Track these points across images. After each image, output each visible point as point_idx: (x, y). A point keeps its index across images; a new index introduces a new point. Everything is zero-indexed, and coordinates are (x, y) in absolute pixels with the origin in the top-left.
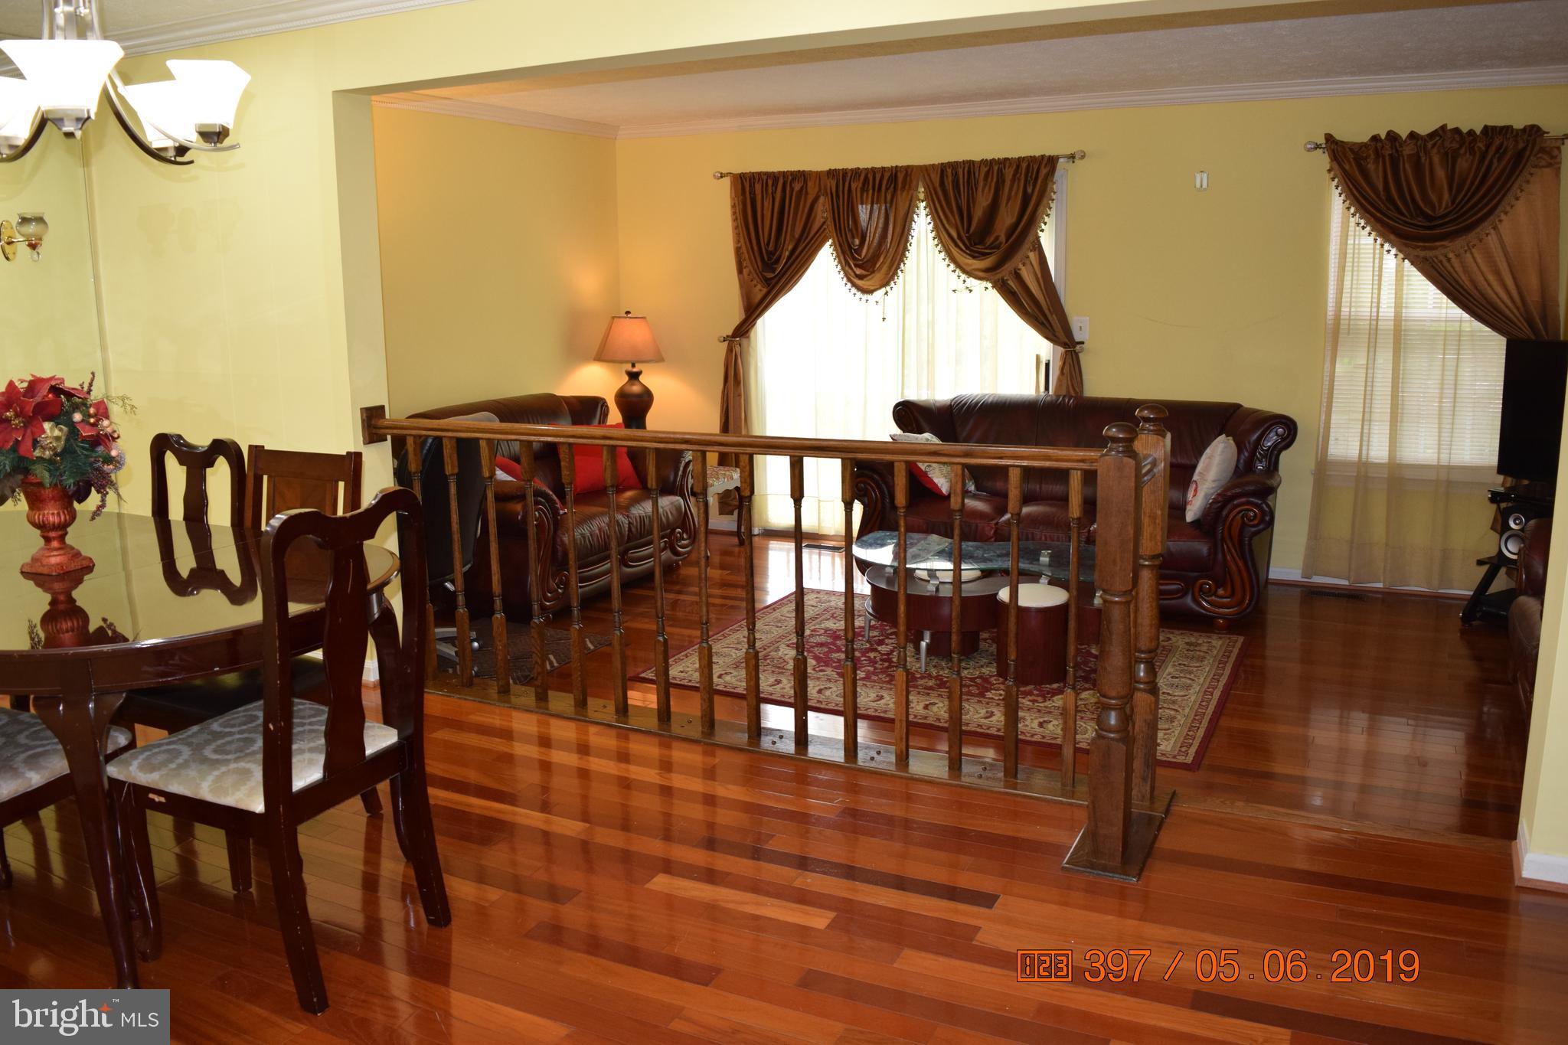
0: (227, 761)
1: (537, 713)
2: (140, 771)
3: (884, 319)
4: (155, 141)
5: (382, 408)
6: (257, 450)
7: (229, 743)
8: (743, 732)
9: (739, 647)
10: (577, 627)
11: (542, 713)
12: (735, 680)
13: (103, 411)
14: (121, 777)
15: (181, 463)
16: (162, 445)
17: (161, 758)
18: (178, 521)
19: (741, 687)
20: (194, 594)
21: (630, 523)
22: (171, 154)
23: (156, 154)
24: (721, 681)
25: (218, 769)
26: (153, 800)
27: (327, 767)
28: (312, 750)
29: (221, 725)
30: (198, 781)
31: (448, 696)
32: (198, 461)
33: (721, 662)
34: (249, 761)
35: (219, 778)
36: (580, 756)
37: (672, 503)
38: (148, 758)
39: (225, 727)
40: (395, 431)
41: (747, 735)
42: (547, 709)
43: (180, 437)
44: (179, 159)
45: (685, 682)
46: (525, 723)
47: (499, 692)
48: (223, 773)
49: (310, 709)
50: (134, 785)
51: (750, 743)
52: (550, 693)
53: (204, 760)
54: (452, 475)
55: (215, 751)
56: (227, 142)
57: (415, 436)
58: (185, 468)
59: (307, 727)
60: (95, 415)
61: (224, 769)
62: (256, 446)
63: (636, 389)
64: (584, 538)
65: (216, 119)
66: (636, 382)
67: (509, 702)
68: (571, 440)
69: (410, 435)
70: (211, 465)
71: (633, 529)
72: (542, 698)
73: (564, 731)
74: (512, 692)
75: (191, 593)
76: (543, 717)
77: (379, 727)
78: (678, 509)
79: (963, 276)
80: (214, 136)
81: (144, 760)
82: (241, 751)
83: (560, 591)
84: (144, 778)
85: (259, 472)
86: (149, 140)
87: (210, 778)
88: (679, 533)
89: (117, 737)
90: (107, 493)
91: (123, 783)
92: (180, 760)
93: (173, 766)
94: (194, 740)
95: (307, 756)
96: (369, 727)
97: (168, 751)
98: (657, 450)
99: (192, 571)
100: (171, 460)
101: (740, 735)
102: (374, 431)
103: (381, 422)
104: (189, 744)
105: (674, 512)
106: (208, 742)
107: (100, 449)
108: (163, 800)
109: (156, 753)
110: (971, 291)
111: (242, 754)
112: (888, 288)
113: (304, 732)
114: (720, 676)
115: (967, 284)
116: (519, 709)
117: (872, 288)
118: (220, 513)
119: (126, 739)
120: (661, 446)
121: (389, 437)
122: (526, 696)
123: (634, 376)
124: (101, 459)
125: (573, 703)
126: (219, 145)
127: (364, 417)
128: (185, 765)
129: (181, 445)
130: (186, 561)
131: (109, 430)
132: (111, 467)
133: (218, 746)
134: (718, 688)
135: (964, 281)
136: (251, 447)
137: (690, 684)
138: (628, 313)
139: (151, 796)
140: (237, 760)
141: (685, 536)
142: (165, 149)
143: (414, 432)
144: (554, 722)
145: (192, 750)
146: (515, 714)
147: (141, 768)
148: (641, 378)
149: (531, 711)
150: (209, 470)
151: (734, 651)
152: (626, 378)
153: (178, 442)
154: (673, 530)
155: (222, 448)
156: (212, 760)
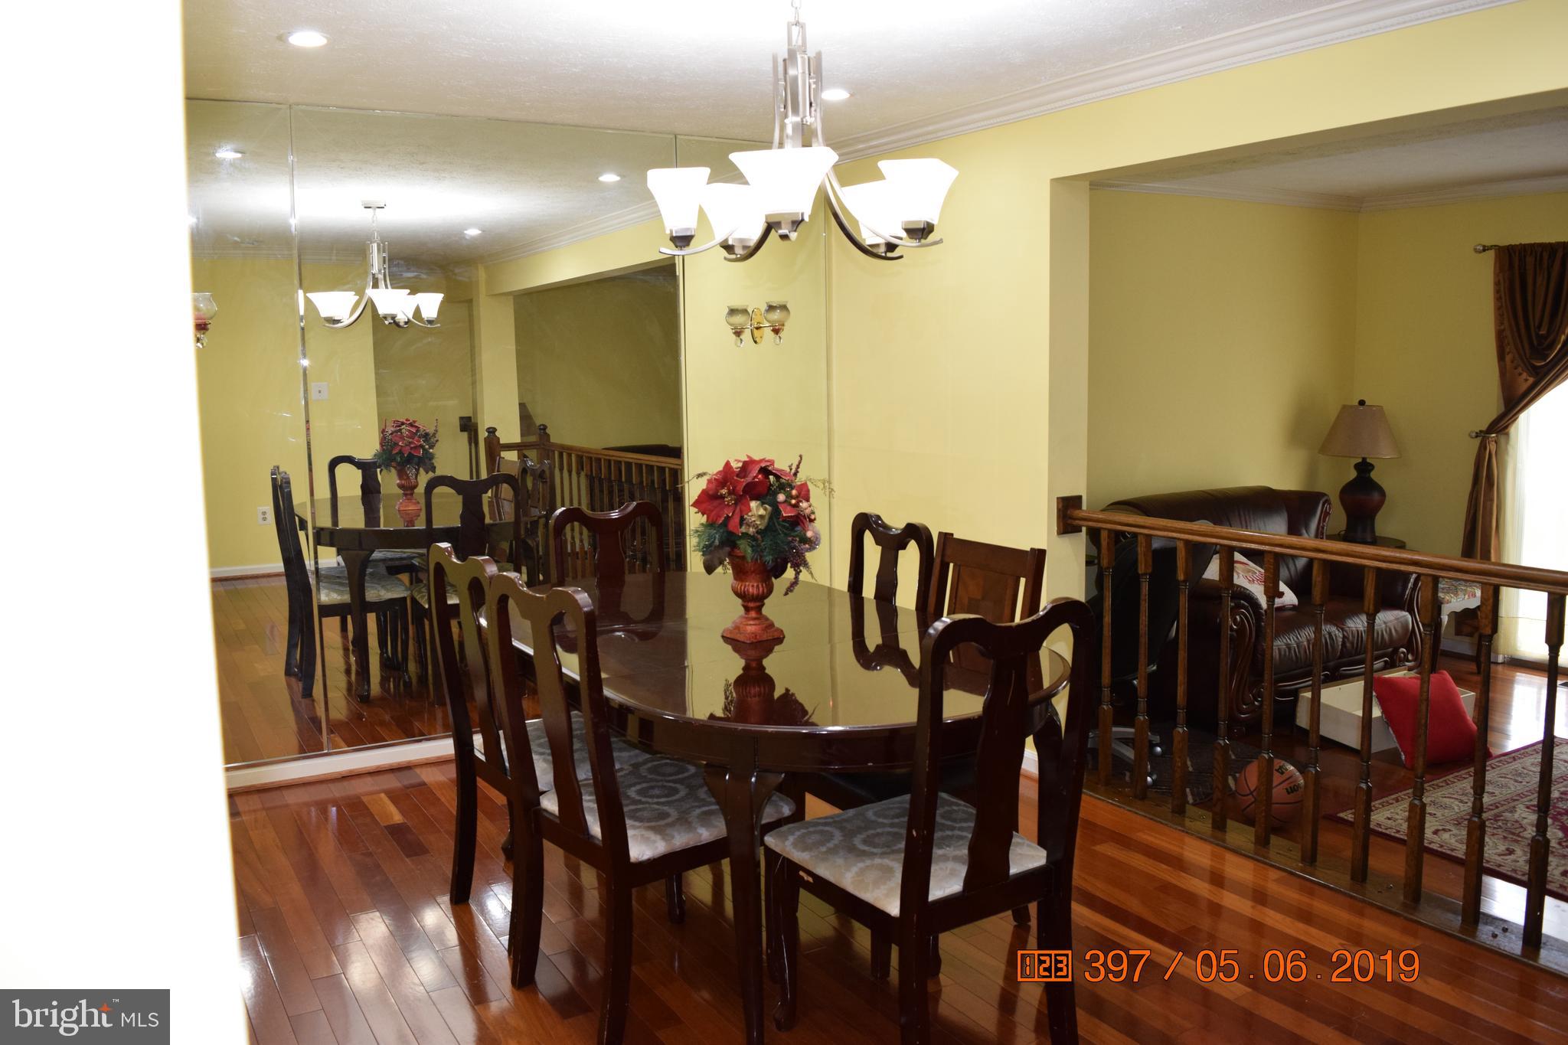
0: (873, 855)
1: (1211, 842)
2: (794, 848)
4: (868, 239)
5: (1080, 498)
6: (946, 537)
7: (878, 835)
8: (1455, 913)
9: (1465, 799)
10: (1266, 756)
11: (1217, 845)
12: (1454, 841)
13: (804, 494)
14: (777, 850)
15: (877, 543)
16: (864, 523)
17: (815, 837)
18: (870, 600)
19: (1460, 851)
20: (877, 670)
21: (1344, 637)
22: (882, 250)
23: (867, 251)
24: (1436, 838)
25: (863, 861)
26: (803, 878)
27: (968, 881)
28: (956, 859)
29: (875, 814)
30: (843, 871)
31: (1118, 806)
32: (893, 543)
33: (1439, 814)
34: (893, 860)
35: (862, 872)
36: (1253, 904)
37: (1397, 619)
38: (803, 836)
39: (879, 817)
40: (1090, 524)
41: (1460, 918)
42: (1224, 841)
43: (879, 517)
44: (889, 255)
45: (1392, 833)
46: (1198, 853)
47: (1173, 812)
48: (867, 866)
49: (964, 812)
50: (788, 859)
51: (1462, 930)
52: (1230, 823)
53: (852, 850)
54: (1146, 574)
55: (865, 842)
56: (932, 238)
57: (1109, 530)
58: (880, 548)
59: (957, 832)
60: (796, 497)
61: (868, 862)
62: (946, 534)
64: (1289, 649)
65: (920, 216)
67: (1183, 825)
68: (1277, 549)
69: (1105, 529)
70: (904, 547)
71: (1348, 645)
72: (1219, 826)
73: (1239, 870)
74: (1187, 814)
75: (875, 668)
76: (1218, 850)
77: (1028, 846)
78: (1405, 626)
80: (920, 232)
81: (799, 836)
82: (888, 847)
83: (1256, 703)
84: (799, 856)
85: (947, 560)
86: (864, 237)
87: (855, 869)
88: (1403, 653)
89: (782, 807)
90: (801, 571)
91: (780, 855)
92: (830, 845)
93: (824, 849)
94: (848, 826)
95: (950, 865)
96: (1018, 844)
97: (821, 832)
98: (1379, 570)
99: (878, 647)
100: (868, 538)
101: (1450, 916)
102: (1070, 521)
103: (1077, 513)
104: (842, 829)
105: (1399, 629)
106: (859, 830)
107: (799, 528)
108: (810, 879)
109: (811, 833)
111: (889, 850)
113: (951, 837)
114: (1436, 832)
116: (1192, 835)
118: (906, 596)
119: (790, 810)
120: (1384, 565)
121: (1084, 529)
122: (1203, 823)
124: (798, 539)
125: (1253, 839)
126: (923, 241)
127: (1060, 506)
128: (833, 851)
129: (880, 525)
130: (873, 637)
131: (807, 511)
132: (807, 546)
133: (868, 836)
134: (1431, 846)
136: (940, 533)
137: (1397, 835)
139: (801, 873)
140: (883, 855)
141: (1410, 657)
142: (877, 245)
143: (1109, 526)
144: (1230, 857)
145: (843, 836)
146: (1188, 840)
147: (795, 845)
149: (1205, 840)
150: (901, 552)
151: (1457, 803)
153: (876, 523)
154: (1396, 650)
155: (915, 532)
156: (860, 850)
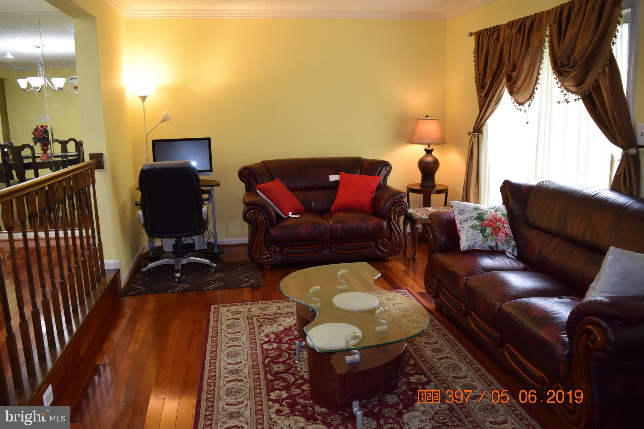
3: (527, 123)
63: (429, 159)
66: (429, 155)
79: (565, 91)
110: (568, 102)
112: (530, 101)
115: (566, 97)
117: (522, 101)
123: (429, 152)
135: (565, 95)
138: (427, 116)
148: (433, 153)
152: (425, 153)
